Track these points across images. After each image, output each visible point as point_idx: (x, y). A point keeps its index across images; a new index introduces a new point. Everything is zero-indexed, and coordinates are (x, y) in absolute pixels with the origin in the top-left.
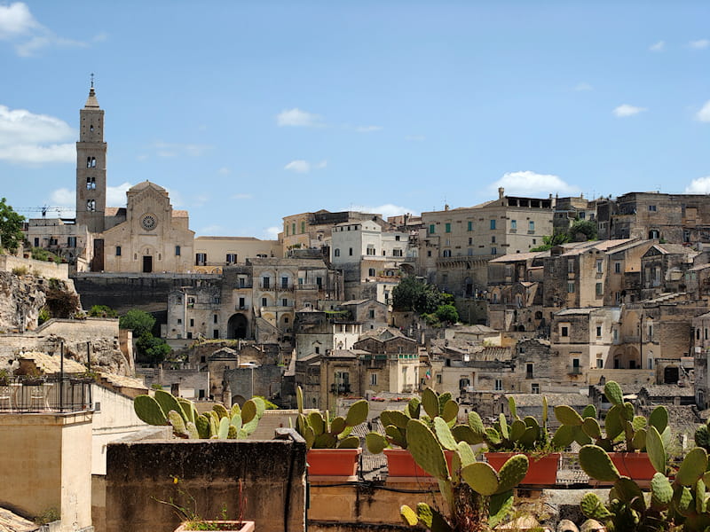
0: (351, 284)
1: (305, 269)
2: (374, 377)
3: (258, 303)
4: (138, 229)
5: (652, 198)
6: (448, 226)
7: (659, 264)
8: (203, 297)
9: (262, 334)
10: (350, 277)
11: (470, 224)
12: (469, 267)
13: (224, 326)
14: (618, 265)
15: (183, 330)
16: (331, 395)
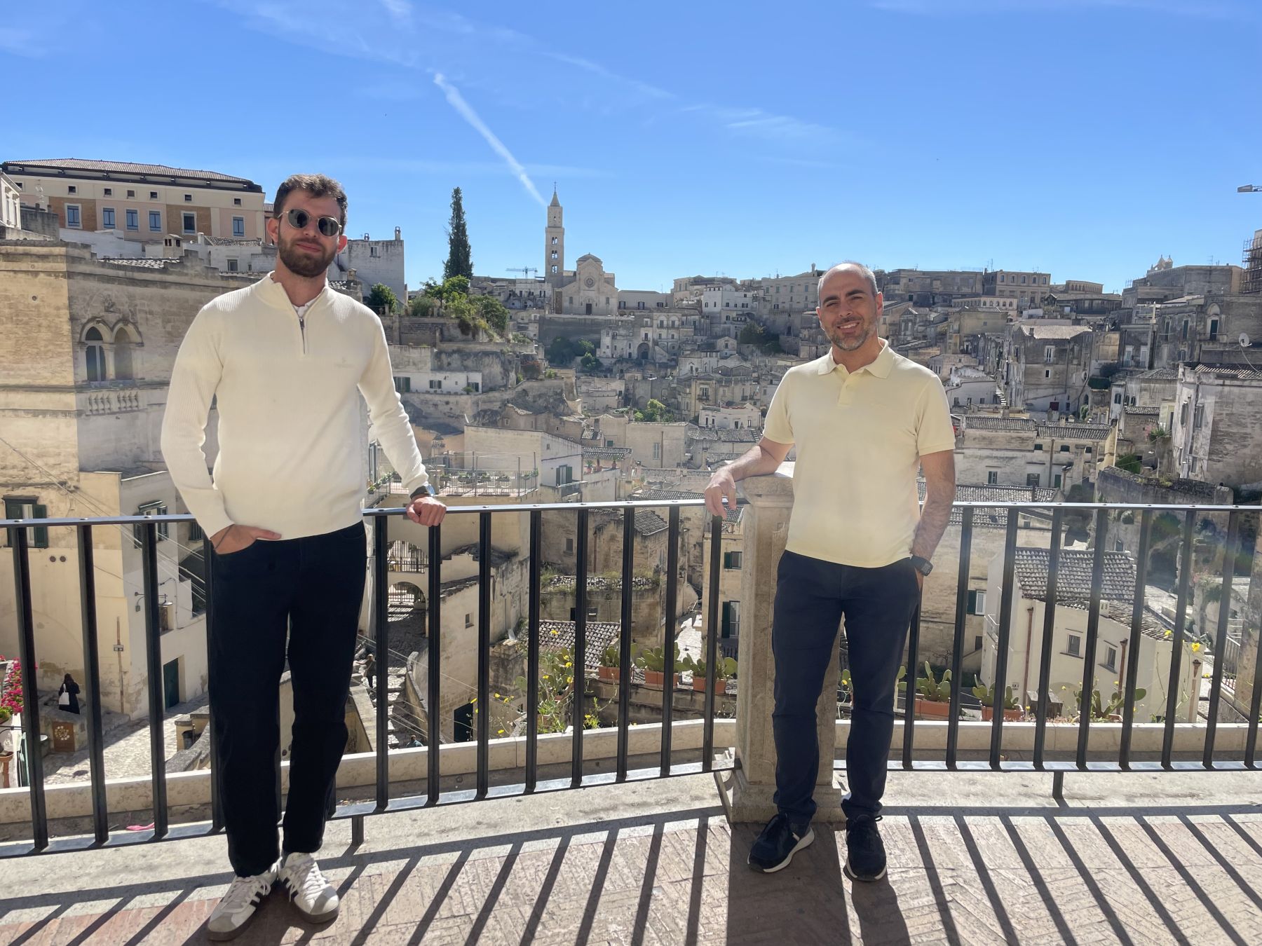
0: (715, 325)
1: (686, 315)
2: (724, 391)
3: (656, 337)
4: (584, 287)
5: (911, 273)
6: (778, 288)
7: (911, 321)
8: (622, 332)
9: (658, 356)
10: (714, 321)
11: (792, 287)
12: (790, 315)
13: (634, 351)
14: (885, 319)
15: (609, 352)
16: (697, 401)
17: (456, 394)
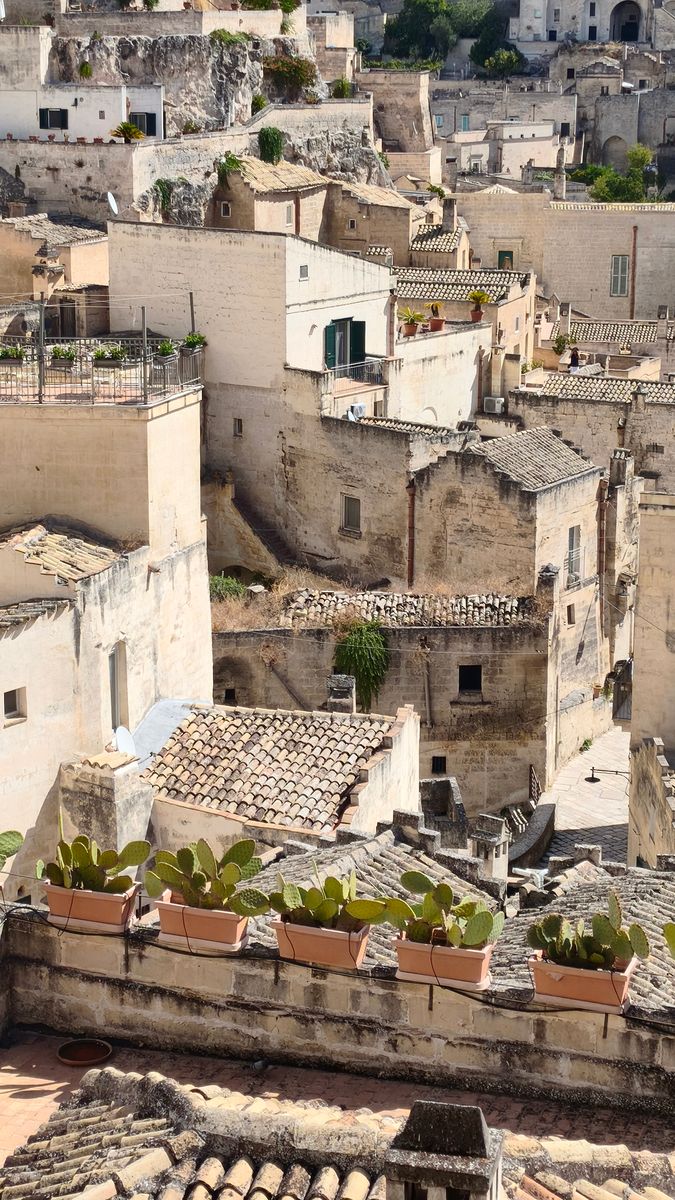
9: (661, 34)
13: (604, 21)
17: (98, 142)
